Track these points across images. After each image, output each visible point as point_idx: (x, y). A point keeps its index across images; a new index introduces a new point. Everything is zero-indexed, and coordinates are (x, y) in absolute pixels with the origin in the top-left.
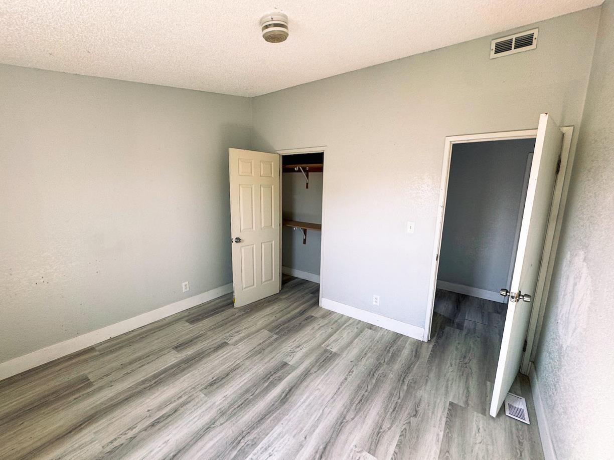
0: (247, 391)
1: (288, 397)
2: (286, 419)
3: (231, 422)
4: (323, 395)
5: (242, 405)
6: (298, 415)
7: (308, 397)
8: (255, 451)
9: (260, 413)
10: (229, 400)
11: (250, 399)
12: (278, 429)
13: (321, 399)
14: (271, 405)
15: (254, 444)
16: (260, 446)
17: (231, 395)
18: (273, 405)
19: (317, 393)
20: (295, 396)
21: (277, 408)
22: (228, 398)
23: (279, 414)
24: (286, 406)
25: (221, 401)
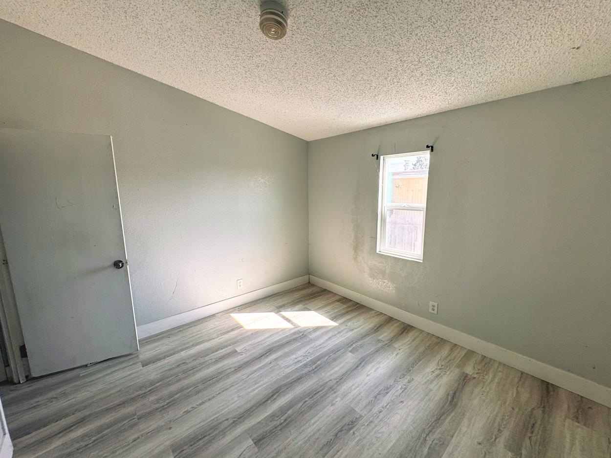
0: (311, 408)
1: (272, 394)
2: (280, 376)
3: (323, 381)
4: (238, 390)
5: (315, 393)
6: (269, 378)
7: (254, 390)
8: (305, 362)
9: (300, 383)
10: (328, 400)
11: (308, 398)
12: (288, 370)
13: (242, 387)
14: (289, 389)
15: (306, 365)
16: (302, 364)
17: (327, 406)
18: (287, 388)
19: (243, 393)
20: (264, 393)
21: (285, 385)
22: (330, 403)
23: (284, 381)
24: (276, 386)
25: (336, 400)
